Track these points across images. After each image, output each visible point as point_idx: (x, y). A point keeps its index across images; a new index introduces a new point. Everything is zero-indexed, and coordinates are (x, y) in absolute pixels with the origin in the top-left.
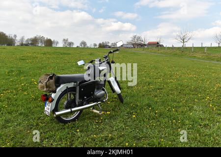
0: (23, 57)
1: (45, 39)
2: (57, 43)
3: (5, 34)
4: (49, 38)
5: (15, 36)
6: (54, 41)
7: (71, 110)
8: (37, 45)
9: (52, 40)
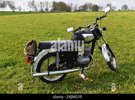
0: (65, 21)
1: (93, 5)
2: (102, 7)
3: (65, 3)
4: (95, 4)
5: (72, 4)
6: (99, 6)
7: (49, 73)
8: (87, 10)
9: (98, 6)
